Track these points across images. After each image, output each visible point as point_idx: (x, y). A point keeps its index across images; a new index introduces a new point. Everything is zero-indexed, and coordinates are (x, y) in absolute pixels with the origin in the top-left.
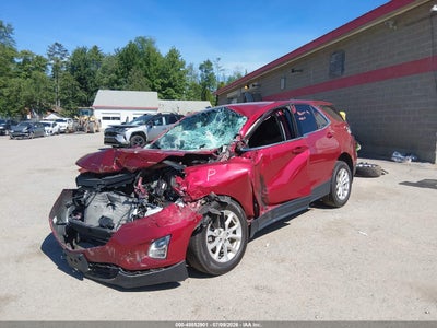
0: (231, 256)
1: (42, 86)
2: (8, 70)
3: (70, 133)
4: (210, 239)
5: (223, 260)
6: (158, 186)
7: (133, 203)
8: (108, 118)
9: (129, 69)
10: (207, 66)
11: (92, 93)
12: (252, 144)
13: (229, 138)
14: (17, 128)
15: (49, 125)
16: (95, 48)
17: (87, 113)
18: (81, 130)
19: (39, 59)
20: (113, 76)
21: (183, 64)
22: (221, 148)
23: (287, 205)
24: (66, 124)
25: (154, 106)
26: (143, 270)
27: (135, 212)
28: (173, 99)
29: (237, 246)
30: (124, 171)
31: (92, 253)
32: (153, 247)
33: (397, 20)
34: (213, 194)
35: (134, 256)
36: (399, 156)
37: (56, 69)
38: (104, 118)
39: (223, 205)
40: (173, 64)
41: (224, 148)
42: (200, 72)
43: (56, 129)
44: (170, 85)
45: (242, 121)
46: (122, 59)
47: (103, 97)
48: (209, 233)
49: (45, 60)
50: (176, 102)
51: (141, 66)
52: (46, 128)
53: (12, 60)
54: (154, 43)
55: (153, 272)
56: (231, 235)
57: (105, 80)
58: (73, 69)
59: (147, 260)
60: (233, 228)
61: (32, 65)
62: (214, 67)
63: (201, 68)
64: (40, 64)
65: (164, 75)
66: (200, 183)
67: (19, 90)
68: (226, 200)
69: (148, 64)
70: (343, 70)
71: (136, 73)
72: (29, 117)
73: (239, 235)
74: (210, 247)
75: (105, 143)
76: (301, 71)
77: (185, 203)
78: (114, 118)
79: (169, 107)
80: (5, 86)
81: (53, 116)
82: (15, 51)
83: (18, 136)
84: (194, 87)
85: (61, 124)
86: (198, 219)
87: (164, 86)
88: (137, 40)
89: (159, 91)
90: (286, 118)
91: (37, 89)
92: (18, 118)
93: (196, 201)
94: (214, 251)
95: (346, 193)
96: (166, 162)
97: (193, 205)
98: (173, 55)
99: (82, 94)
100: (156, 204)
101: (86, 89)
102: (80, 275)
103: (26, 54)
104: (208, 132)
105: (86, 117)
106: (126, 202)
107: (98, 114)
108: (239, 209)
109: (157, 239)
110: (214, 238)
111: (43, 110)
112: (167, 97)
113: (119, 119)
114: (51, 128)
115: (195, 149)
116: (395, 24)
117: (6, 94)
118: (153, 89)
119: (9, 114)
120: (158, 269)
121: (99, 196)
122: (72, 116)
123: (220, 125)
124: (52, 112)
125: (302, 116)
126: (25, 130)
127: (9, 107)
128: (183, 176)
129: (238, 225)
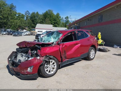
0: (52, 72)
1: (23, 22)
2: (15, 18)
3: (29, 35)
4: (46, 67)
5: (50, 73)
6: (34, 52)
7: (27, 56)
8: (39, 32)
9: (46, 18)
10: (67, 18)
11: (36, 25)
12: (63, 42)
13: (56, 40)
14: (15, 33)
15: (23, 33)
16: (37, 12)
17: (34, 30)
18: (32, 34)
19: (23, 15)
20: (41, 20)
21: (60, 17)
22: (54, 42)
23: (73, 59)
24: (28, 33)
25: (52, 29)
26: (26, 75)
27: (26, 59)
28: (57, 27)
29: (55, 70)
30: (26, 47)
31: (14, 69)
32: (29, 69)
33: (117, 6)
34: (48, 55)
35: (24, 71)
36: (116, 46)
37: (27, 18)
38: (38, 32)
39: (51, 59)
40: (57, 17)
41: (55, 42)
42: (65, 19)
43: (25, 34)
44: (56, 23)
45: (61, 35)
46: (44, 16)
47: (38, 26)
48: (46, 66)
49: (24, 15)
50: (57, 28)
51: (49, 17)
52: (23, 34)
53: (16, 15)
54: (52, 11)
55: (29, 75)
56: (53, 67)
57: (39, 21)
58: (31, 18)
59: (27, 72)
60: (54, 65)
61: (21, 17)
62: (69, 18)
63: (65, 18)
64: (23, 16)
65: (55, 20)
66: (44, 52)
67: (17, 23)
68: (52, 57)
69: (51, 17)
70: (102, 20)
71: (47, 19)
72: (19, 30)
73: (56, 67)
74: (46, 70)
75: (36, 38)
76: (91, 20)
77: (40, 57)
78: (41, 32)
79: (55, 29)
80: (13, 22)
81: (25, 30)
82: (16, 13)
83: (15, 35)
84: (63, 24)
85: (27, 33)
86: (42, 62)
87: (55, 23)
88: (48, 10)
89: (53, 25)
90: (75, 34)
91: (21, 23)
92: (16, 31)
93: (43, 57)
94: (47, 71)
95: (93, 56)
96: (36, 46)
97: (42, 58)
98: (58, 14)
99: (33, 25)
100: (33, 57)
101: (34, 24)
102: (13, 75)
103: (19, 14)
104: (52, 38)
105: (33, 31)
106: (25, 56)
107: (37, 30)
108: (56, 59)
109: (30, 66)
110: (47, 67)
111: (23, 29)
112: (56, 26)
113: (42, 32)
114: (24, 34)
115: (47, 42)
116: (117, 7)
117: (13, 24)
118: (52, 24)
119: (14, 29)
120: (30, 75)
121: (20, 54)
122: (30, 31)
123: (55, 36)
124: (25, 29)
125: (80, 34)
126: (17, 34)
127: (14, 28)
128: (40, 50)
129: (55, 64)
